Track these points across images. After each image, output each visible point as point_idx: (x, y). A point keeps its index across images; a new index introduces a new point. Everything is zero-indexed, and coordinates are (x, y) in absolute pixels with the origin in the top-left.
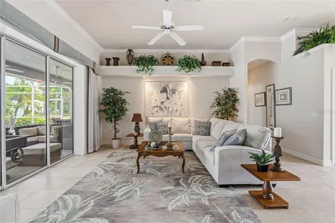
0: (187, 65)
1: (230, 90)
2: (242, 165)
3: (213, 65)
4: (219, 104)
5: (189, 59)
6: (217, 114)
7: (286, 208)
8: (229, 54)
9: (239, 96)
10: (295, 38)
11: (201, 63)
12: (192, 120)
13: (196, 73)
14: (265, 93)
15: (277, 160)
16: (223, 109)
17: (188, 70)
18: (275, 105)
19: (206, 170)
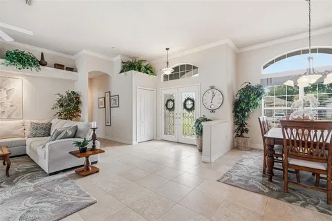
0: (19, 61)
1: (73, 93)
2: (70, 153)
3: (55, 67)
4: (61, 106)
5: (23, 54)
6: (60, 115)
7: (97, 172)
8: (74, 61)
9: (81, 99)
10: (120, 62)
11: (40, 62)
12: (28, 122)
13: (32, 71)
14: (105, 98)
15: (94, 143)
16: (65, 110)
17: (21, 66)
18: (111, 107)
19: (39, 167)
